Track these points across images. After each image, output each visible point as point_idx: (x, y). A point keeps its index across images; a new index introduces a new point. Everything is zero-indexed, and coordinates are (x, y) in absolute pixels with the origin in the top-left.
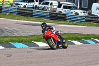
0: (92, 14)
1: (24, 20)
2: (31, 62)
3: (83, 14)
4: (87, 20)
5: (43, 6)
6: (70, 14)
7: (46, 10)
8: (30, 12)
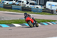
0: (46, 8)
1: (7, 11)
2: (11, 36)
3: (41, 8)
4: (43, 11)
5: (18, 3)
6: (33, 8)
7: (20, 6)
8: (11, 7)
